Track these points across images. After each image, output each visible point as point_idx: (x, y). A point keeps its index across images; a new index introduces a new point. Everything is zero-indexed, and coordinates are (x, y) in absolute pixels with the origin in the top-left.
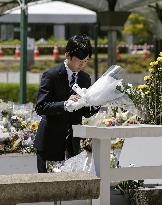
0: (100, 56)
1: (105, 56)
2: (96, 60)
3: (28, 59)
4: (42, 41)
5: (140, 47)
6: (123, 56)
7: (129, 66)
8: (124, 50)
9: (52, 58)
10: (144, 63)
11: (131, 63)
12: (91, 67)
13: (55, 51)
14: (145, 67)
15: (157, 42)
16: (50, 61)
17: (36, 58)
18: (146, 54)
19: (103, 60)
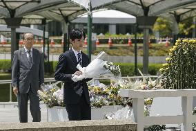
0: (138, 45)
1: (142, 45)
2: (136, 47)
3: (93, 46)
4: (101, 34)
5: (164, 39)
6: (153, 45)
7: (157, 51)
8: (154, 41)
9: (108, 46)
10: (167, 50)
11: (158, 49)
12: (132, 51)
13: (110, 41)
14: (167, 52)
15: (175, 36)
16: (107, 48)
17: (98, 46)
18: (168, 44)
19: (140, 48)
